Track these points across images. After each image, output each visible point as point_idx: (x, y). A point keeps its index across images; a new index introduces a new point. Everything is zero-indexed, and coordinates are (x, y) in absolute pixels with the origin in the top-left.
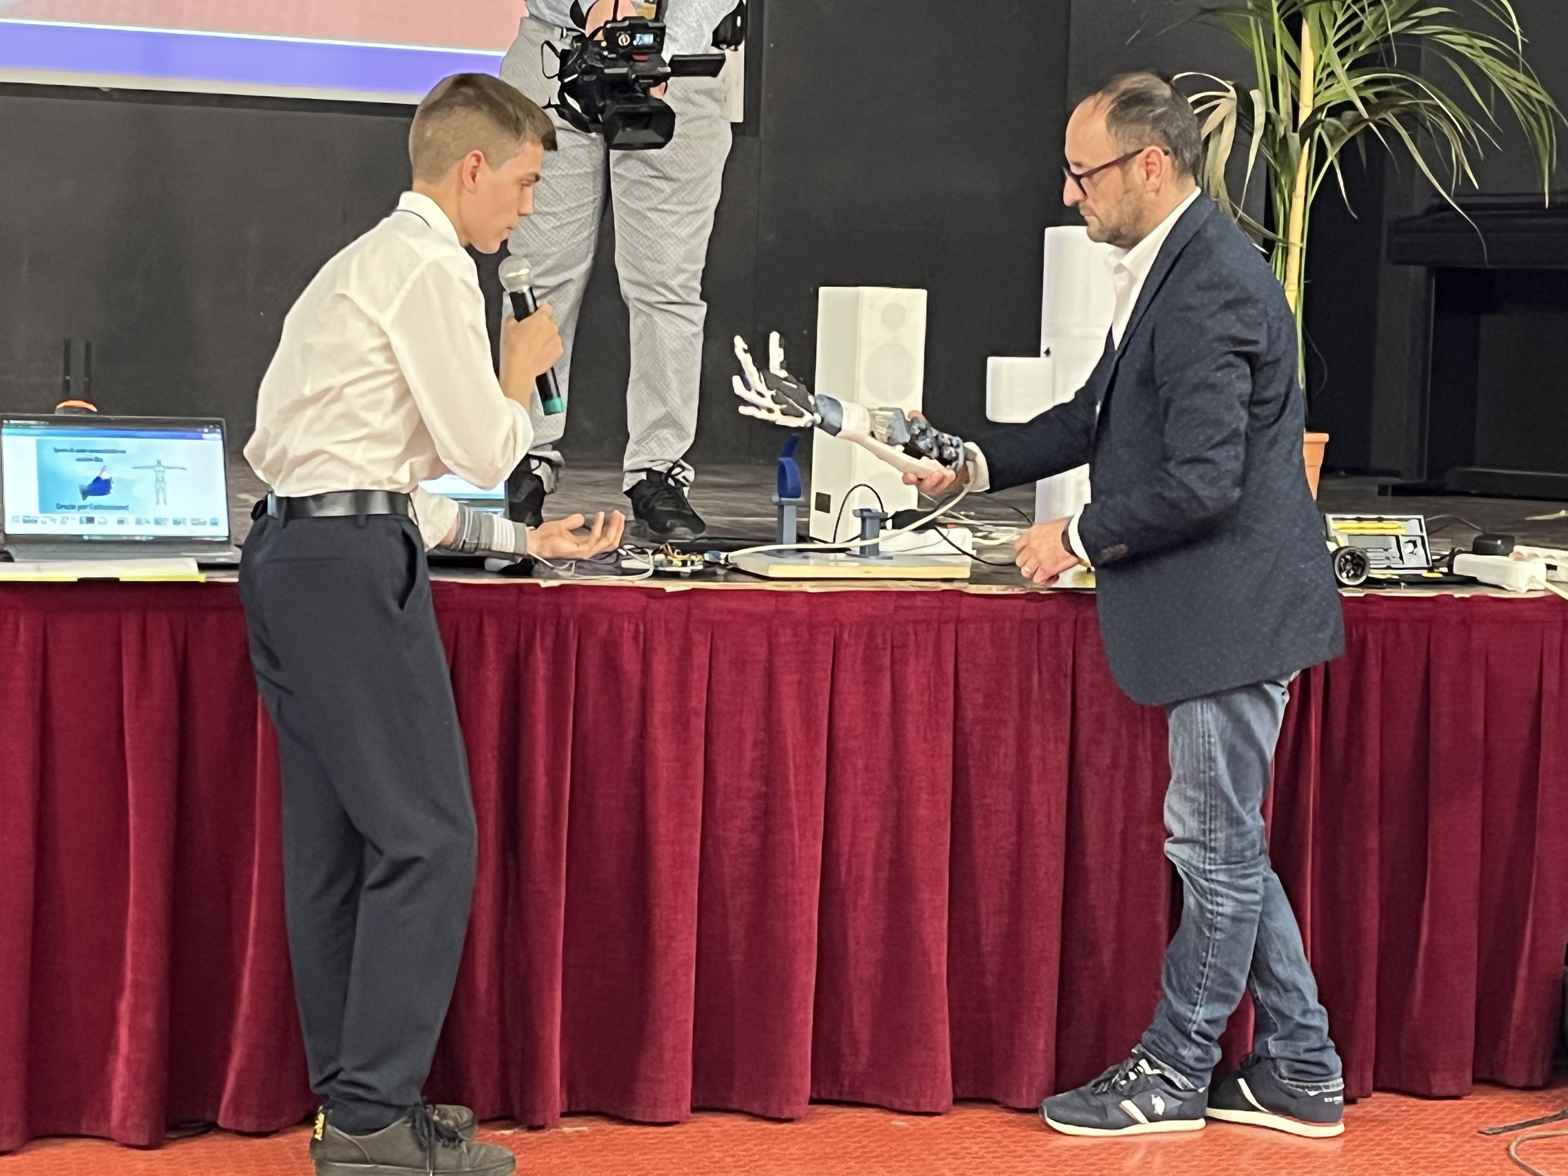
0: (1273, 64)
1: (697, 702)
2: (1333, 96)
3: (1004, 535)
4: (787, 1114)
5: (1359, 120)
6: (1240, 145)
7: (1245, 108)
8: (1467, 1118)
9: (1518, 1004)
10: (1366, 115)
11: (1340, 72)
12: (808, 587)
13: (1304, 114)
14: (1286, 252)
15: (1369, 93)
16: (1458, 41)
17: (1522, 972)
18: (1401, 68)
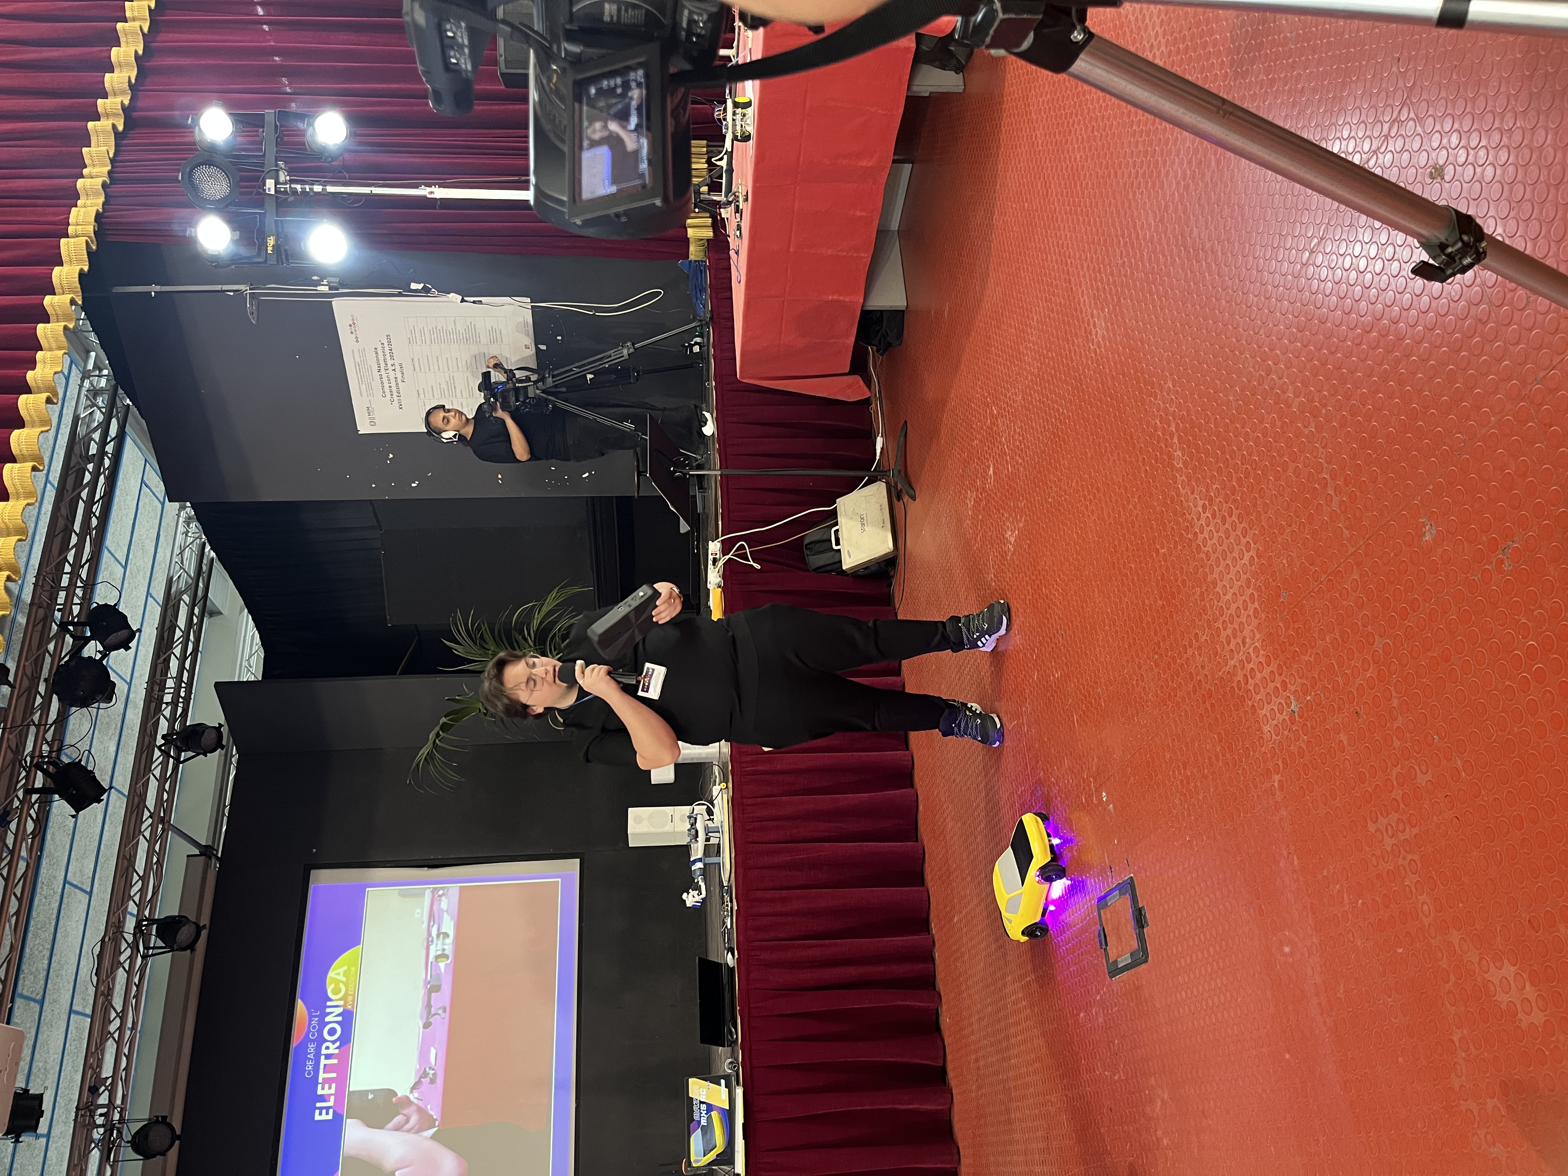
1: (777, 894)
3: (716, 769)
4: (921, 851)
12: (733, 856)
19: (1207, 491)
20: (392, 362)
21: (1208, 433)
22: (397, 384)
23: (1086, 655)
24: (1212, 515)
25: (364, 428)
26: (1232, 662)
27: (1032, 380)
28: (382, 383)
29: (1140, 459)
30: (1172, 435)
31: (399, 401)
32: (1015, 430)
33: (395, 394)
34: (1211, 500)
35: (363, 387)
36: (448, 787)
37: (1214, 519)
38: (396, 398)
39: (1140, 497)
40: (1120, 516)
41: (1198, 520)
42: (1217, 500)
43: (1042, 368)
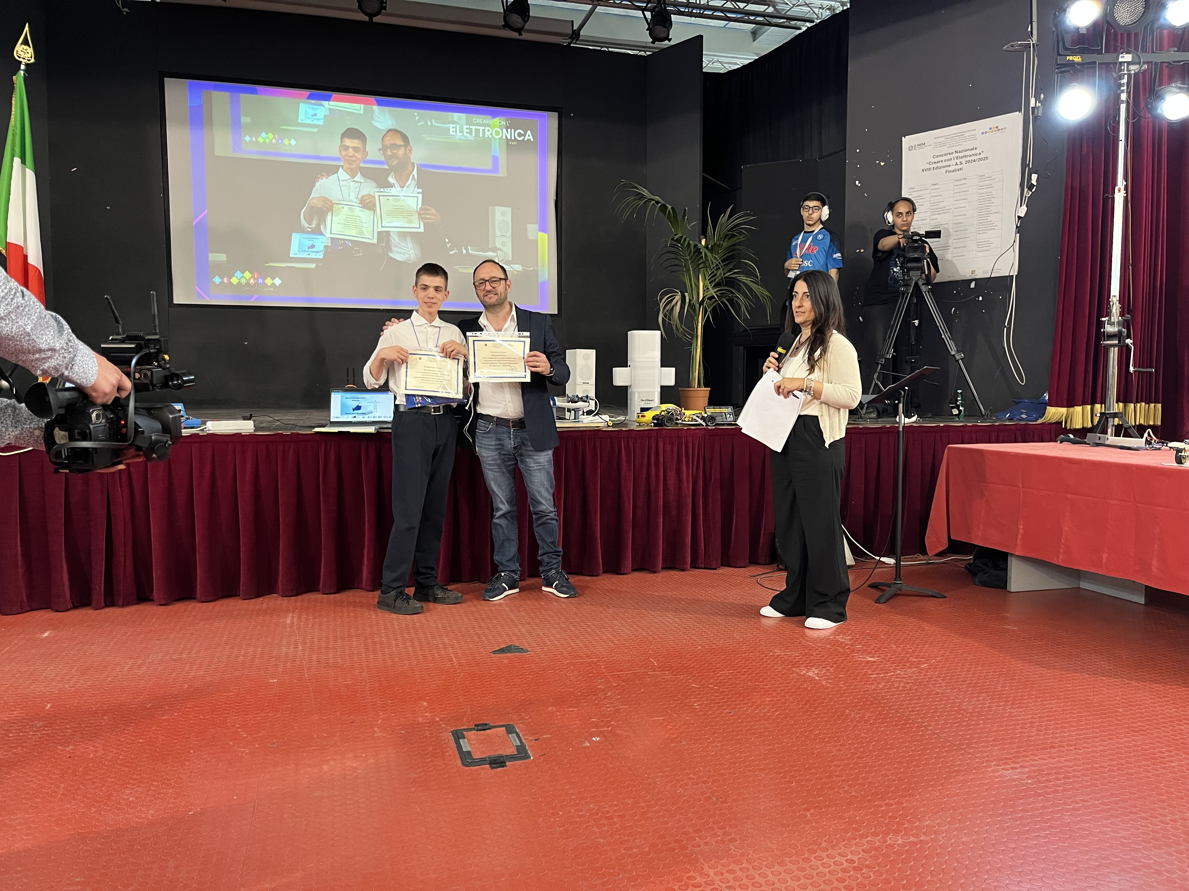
0: (691, 285)
2: (708, 294)
3: (622, 418)
5: (716, 301)
6: (682, 308)
7: (683, 298)
8: (747, 573)
9: (761, 541)
10: (717, 299)
11: (710, 288)
13: (701, 299)
14: (697, 338)
15: (718, 293)
16: (743, 278)
17: (762, 532)
18: (726, 285)
19: (867, 866)
20: (964, 162)
21: (921, 872)
22: (945, 167)
23: (714, 733)
24: (845, 868)
25: (907, 141)
26: (712, 874)
27: (954, 703)
28: (946, 155)
29: (891, 802)
30: (916, 836)
31: (929, 169)
32: (909, 683)
33: (935, 165)
34: (857, 869)
35: (942, 139)
36: (617, 211)
37: (841, 870)
38: (932, 166)
39: (857, 797)
40: (837, 776)
41: (839, 854)
42: (859, 876)
43: (967, 713)
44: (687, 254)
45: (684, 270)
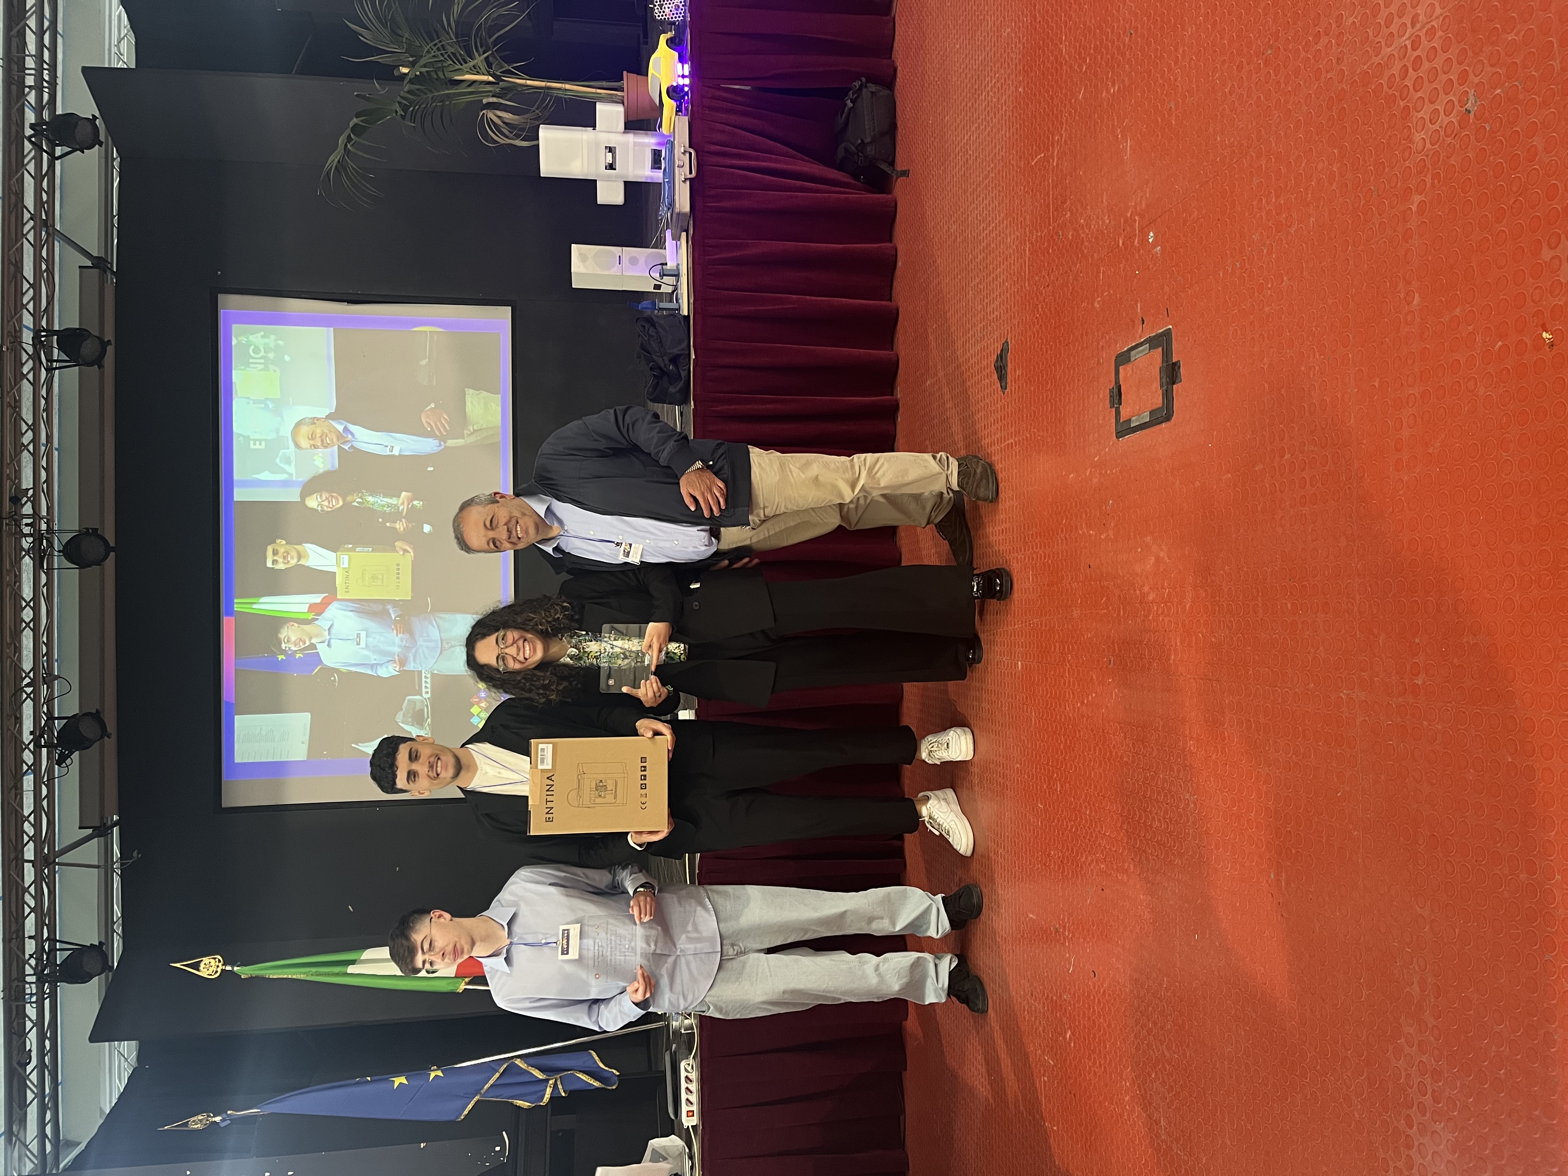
0: (471, 93)
2: (483, 66)
4: (895, 312)
5: (492, 55)
6: (506, 109)
7: (491, 106)
10: (490, 52)
11: (474, 63)
12: (692, 297)
13: (491, 79)
14: (549, 88)
18: (470, 37)
23: (1162, 59)
26: (1388, 50)
36: (365, 202)
44: (425, 96)
45: (447, 103)
